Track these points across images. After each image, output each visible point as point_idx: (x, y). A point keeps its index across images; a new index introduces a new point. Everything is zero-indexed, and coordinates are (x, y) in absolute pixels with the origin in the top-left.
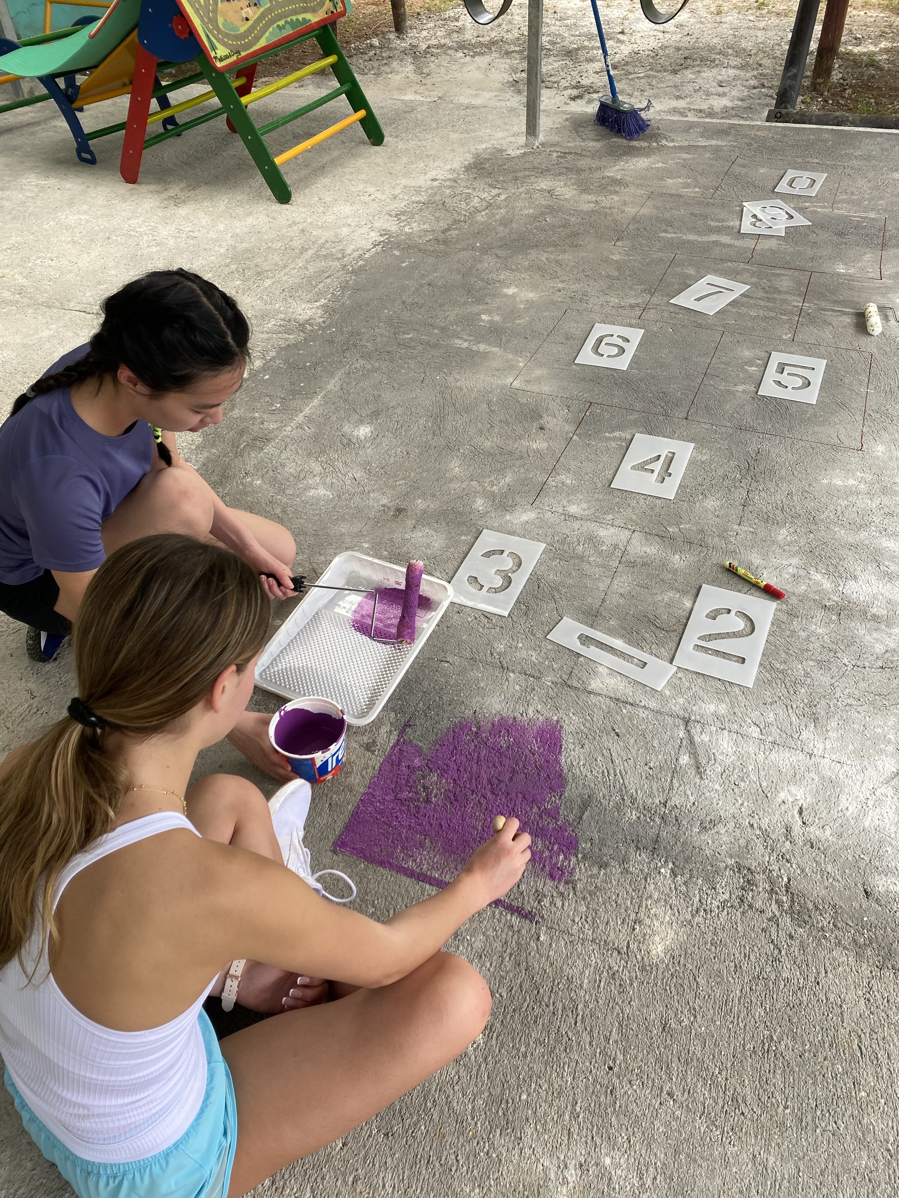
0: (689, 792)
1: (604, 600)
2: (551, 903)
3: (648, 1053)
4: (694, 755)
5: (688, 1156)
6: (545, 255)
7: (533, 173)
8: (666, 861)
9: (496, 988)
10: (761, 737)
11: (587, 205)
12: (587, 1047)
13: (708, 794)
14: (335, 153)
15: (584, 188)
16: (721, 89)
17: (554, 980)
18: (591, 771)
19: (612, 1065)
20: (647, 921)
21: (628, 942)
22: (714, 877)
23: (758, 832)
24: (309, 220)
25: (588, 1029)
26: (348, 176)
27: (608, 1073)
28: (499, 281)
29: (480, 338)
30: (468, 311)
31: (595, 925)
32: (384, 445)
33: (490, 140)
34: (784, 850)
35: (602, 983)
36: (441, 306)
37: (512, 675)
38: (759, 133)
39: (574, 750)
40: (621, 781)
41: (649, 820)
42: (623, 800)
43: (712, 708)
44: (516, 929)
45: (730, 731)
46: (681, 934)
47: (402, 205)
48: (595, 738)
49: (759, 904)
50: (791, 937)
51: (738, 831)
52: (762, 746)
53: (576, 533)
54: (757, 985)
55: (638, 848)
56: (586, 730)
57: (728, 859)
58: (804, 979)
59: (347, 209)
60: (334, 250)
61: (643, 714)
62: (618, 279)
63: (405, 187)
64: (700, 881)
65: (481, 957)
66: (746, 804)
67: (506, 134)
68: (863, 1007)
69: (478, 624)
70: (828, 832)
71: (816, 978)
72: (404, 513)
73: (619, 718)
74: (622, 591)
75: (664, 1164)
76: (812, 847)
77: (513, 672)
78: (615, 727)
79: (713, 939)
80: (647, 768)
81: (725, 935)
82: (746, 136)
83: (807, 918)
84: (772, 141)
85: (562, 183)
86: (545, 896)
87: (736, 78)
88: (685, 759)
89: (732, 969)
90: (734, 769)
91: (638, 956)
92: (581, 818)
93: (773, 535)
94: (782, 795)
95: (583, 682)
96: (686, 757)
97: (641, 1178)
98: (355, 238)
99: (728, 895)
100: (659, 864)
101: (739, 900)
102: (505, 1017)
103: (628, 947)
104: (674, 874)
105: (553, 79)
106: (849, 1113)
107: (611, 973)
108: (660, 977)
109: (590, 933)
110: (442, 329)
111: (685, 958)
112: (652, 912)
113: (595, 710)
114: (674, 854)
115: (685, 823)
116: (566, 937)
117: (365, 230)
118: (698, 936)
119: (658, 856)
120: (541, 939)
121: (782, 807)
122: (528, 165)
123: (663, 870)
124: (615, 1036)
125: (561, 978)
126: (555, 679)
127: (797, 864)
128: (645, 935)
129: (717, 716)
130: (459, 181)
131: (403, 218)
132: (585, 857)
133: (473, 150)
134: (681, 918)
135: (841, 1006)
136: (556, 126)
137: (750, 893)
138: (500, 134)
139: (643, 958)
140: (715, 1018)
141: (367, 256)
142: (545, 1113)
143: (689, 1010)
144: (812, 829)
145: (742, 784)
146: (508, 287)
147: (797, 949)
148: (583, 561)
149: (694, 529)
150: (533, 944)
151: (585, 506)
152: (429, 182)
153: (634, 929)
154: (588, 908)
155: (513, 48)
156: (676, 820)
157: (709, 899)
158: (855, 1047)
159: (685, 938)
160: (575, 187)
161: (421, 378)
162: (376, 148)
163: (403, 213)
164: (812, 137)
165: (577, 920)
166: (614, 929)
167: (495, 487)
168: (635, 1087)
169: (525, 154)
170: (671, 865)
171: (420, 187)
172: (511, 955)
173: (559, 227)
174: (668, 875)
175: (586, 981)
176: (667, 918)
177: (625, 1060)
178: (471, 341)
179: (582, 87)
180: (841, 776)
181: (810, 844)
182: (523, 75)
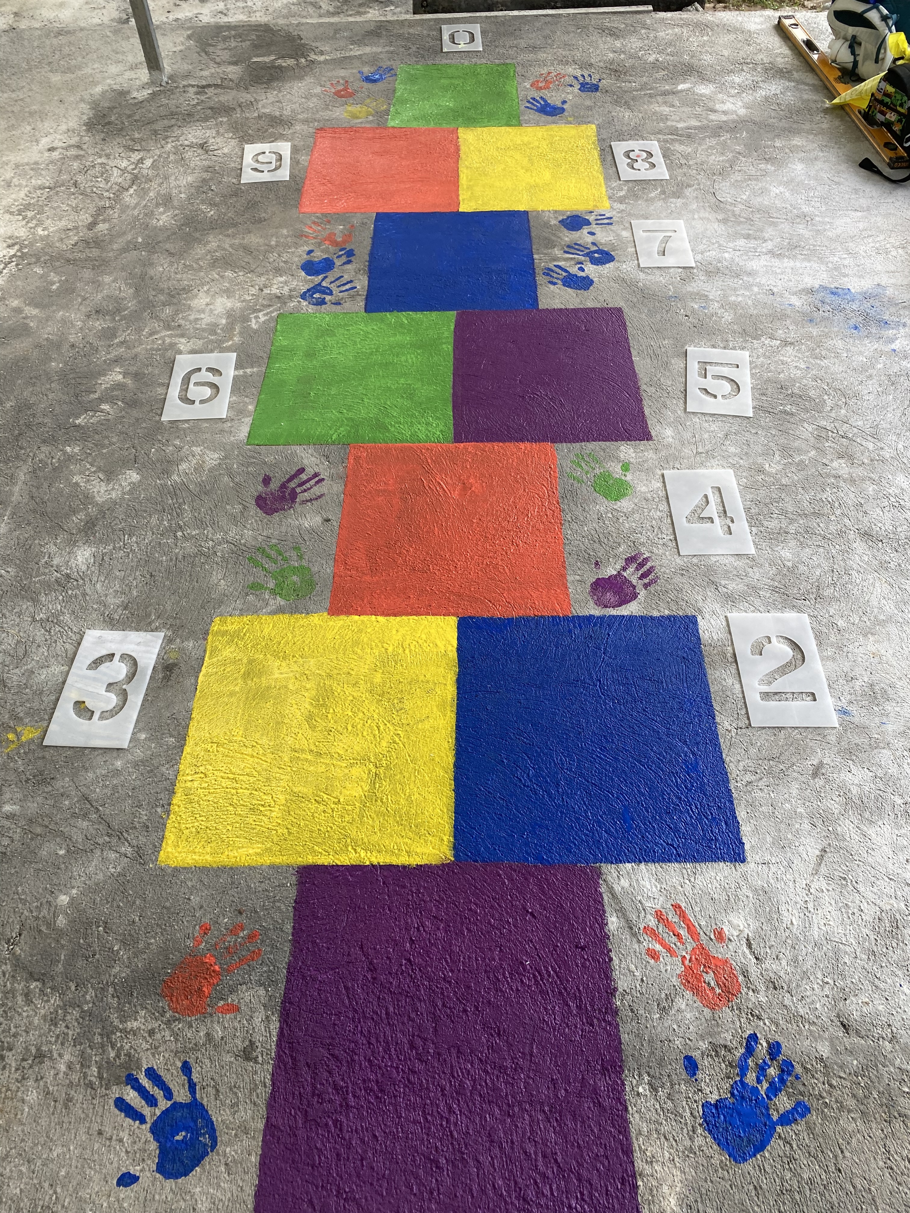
4: (621, 911)
6: (228, 241)
7: (173, 122)
8: (640, 1075)
15: (242, 135)
20: (648, 1169)
28: (184, 289)
32: (116, 571)
33: (104, 78)
34: (750, 1005)
38: (412, 31)
46: (687, 1170)
47: (22, 194)
52: (684, 871)
57: (701, 1043)
58: (826, 1172)
63: (17, 166)
67: (120, 67)
70: (784, 963)
71: (836, 1166)
72: (176, 671)
76: (775, 988)
78: (527, 905)
85: (213, 131)
88: (612, 921)
94: (726, 932)
96: (614, 918)
99: (716, 1092)
100: (634, 1082)
104: (654, 1089)
112: (648, 1154)
114: (645, 1060)
115: (641, 1011)
119: (629, 1070)
121: (730, 947)
122: (163, 111)
123: (641, 1090)
127: (769, 1018)
128: (651, 1190)
130: (85, 147)
131: (30, 214)
133: (87, 97)
136: (179, 48)
138: (113, 69)
144: (767, 964)
147: (805, 1133)
152: (47, 154)
161: (132, 456)
163: (27, 207)
169: (154, 95)
171: (36, 163)
173: (230, 196)
174: (648, 1093)
176: (667, 1154)
180: (772, 881)
181: (771, 985)
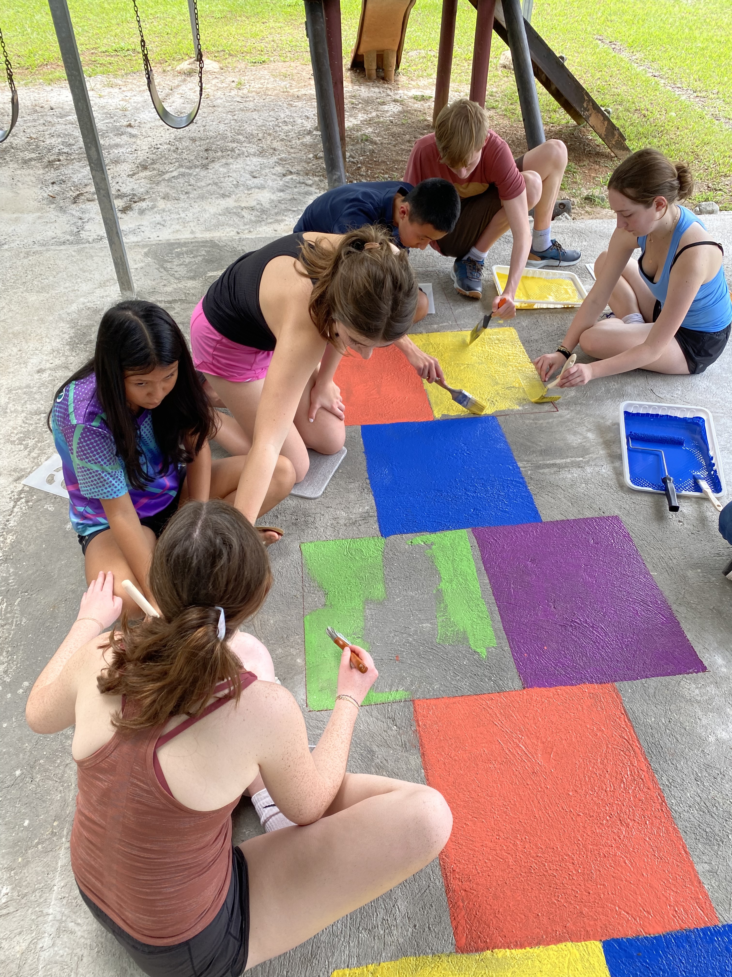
16: (257, 181)
33: (79, 297)
63: (10, 390)
152: (36, 376)
182: (56, 188)
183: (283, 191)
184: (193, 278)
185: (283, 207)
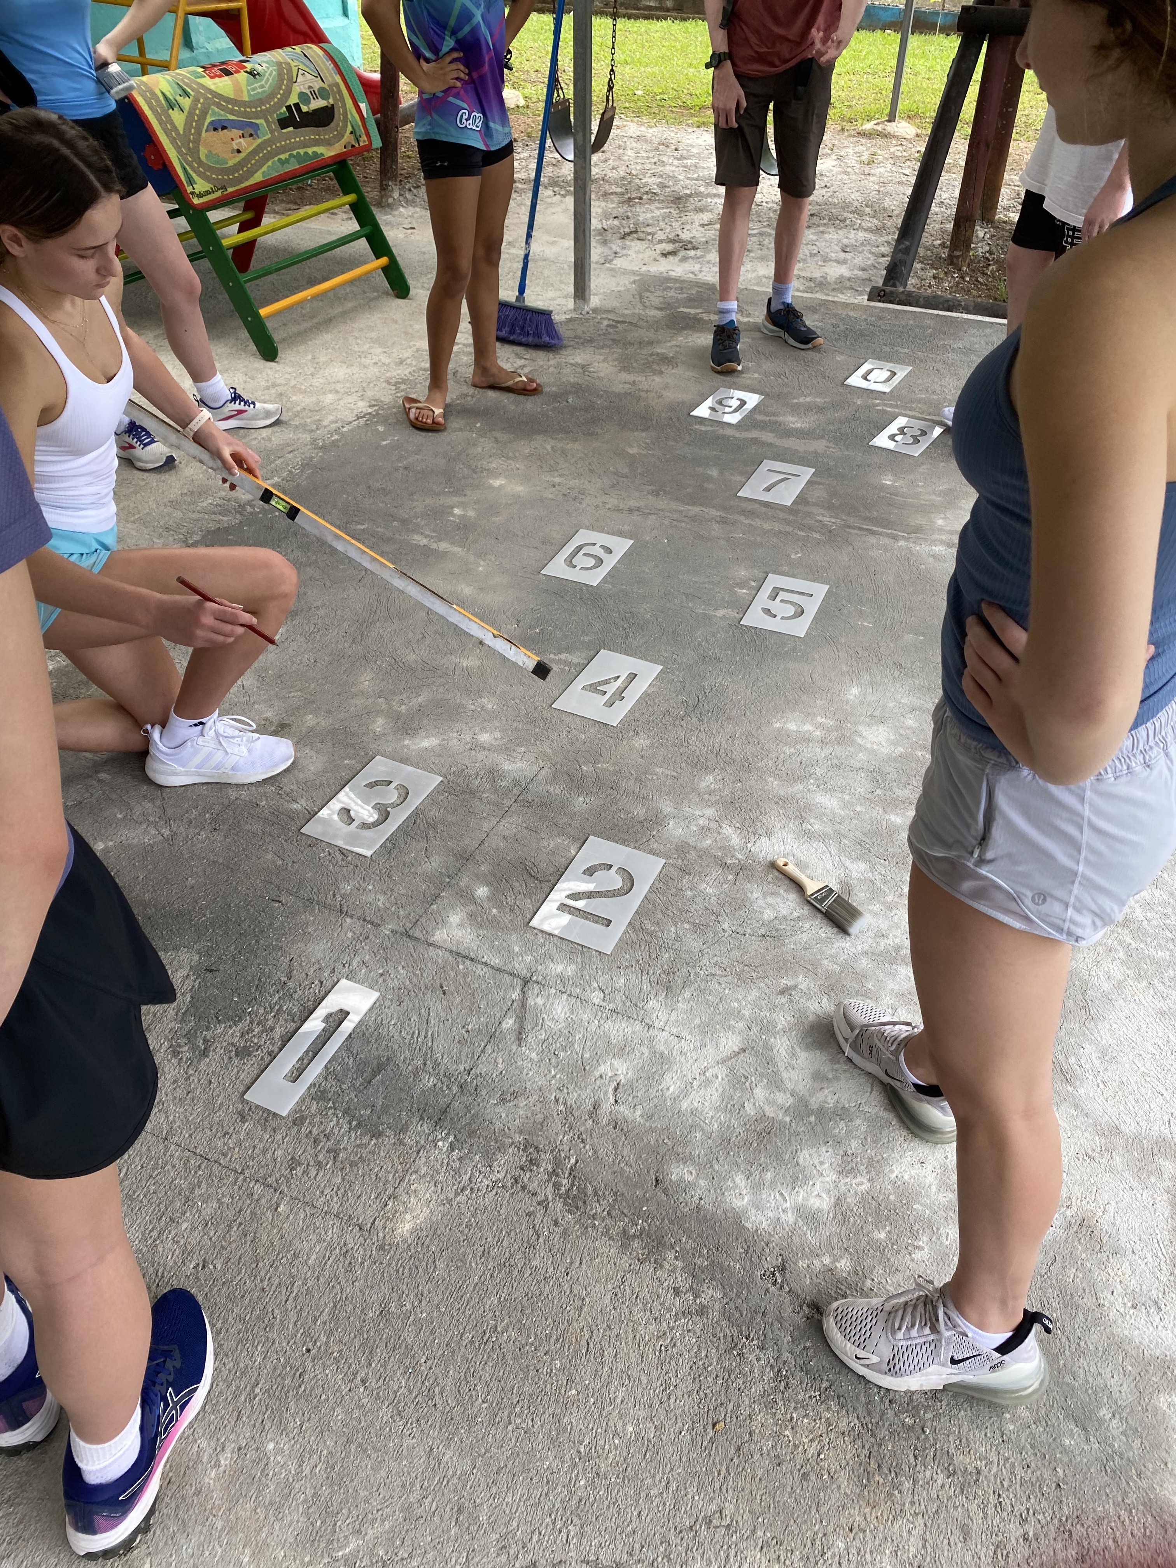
0: (500, 1060)
1: (482, 842)
2: (304, 1172)
3: (355, 1336)
4: (521, 1020)
5: (360, 1445)
6: (552, 442)
8: (448, 1134)
9: (211, 1258)
10: (602, 1003)
11: (621, 386)
12: (291, 1326)
13: (520, 1063)
14: (350, 305)
15: (625, 365)
16: (843, 255)
17: (278, 1254)
18: (401, 1032)
19: (310, 1347)
20: (404, 1198)
21: (375, 1219)
22: (494, 1153)
23: (561, 1108)
24: (293, 383)
25: (299, 1307)
26: (355, 334)
27: (303, 1355)
28: (488, 470)
29: (443, 535)
30: (441, 502)
31: (345, 1198)
32: (291, 650)
34: (582, 1129)
35: (331, 1260)
36: (412, 494)
37: (348, 920)
38: (851, 313)
39: (389, 1008)
40: (430, 1044)
41: (445, 1088)
42: (425, 1064)
43: (560, 968)
44: (255, 1197)
45: (570, 995)
46: (436, 1213)
47: (407, 372)
48: (417, 995)
49: (533, 1186)
50: (556, 1223)
51: (539, 1105)
52: (600, 1013)
53: (477, 765)
54: (500, 1272)
55: (422, 1118)
56: (410, 987)
57: (517, 1135)
58: (554, 1269)
59: (339, 372)
60: (309, 420)
61: (480, 970)
62: (627, 477)
64: (478, 1157)
65: (207, 1225)
66: (558, 1076)
67: (558, 293)
68: (607, 1301)
69: (330, 861)
70: (638, 1113)
71: (567, 1268)
72: (286, 730)
73: (452, 974)
74: (506, 833)
75: (331, 1453)
76: (615, 1128)
77: (352, 917)
78: (445, 984)
79: (470, 1221)
80: (463, 1031)
81: (484, 1217)
82: (836, 315)
83: (580, 1204)
84: (863, 324)
85: (602, 358)
86: (300, 1164)
87: (865, 243)
88: (509, 1023)
89: (479, 1254)
90: (560, 1036)
91: (381, 1235)
92: (370, 1082)
93: (696, 780)
94: (602, 1069)
95: (427, 932)
96: (511, 1022)
97: (300, 1466)
98: (339, 407)
99: (503, 1174)
100: (440, 1136)
101: (513, 1181)
102: (211, 1290)
103: (373, 1223)
104: (452, 1147)
105: (649, 229)
106: (551, 1410)
107: (344, 1250)
108: (398, 1256)
109: (336, 1206)
110: (404, 522)
111: (431, 1240)
112: (413, 1187)
113: (429, 964)
114: (459, 1126)
115: (483, 1093)
116: (307, 1209)
117: (350, 399)
118: (454, 1217)
119: (441, 1127)
120: (280, 1210)
121: (598, 1082)
123: (440, 1144)
124: (325, 1317)
125: (288, 1251)
126: (396, 928)
127: (592, 1146)
128: (396, 1212)
129: (561, 978)
132: (359, 1126)
134: (442, 1197)
135: (584, 1299)
136: (619, 288)
137: (528, 1174)
139: (385, 1237)
140: (441, 1305)
141: (345, 429)
142: (220, 1393)
143: (417, 1295)
144: (622, 1108)
145: (562, 1054)
146: (496, 478)
147: (558, 1236)
148: (474, 797)
149: (611, 769)
150: (269, 1215)
151: (498, 735)
153: (386, 1205)
154: (343, 1180)
155: (614, 189)
156: (476, 1090)
157: (481, 1177)
158: (583, 1343)
159: (439, 1218)
160: (616, 363)
161: (359, 577)
162: (400, 301)
163: (404, 381)
164: (911, 322)
165: (326, 1191)
166: (364, 1204)
167: (403, 707)
168: (327, 1371)
169: (571, 320)
170: (451, 1138)
172: (241, 1224)
173: (581, 409)
174: (445, 1149)
175: (314, 1257)
176: (428, 1195)
177: (327, 1344)
178: (432, 537)
179: (681, 241)
180: (675, 1052)
181: (613, 1124)
182: (616, 222)
183: (864, 270)
184: (661, 309)
185: (848, 284)
